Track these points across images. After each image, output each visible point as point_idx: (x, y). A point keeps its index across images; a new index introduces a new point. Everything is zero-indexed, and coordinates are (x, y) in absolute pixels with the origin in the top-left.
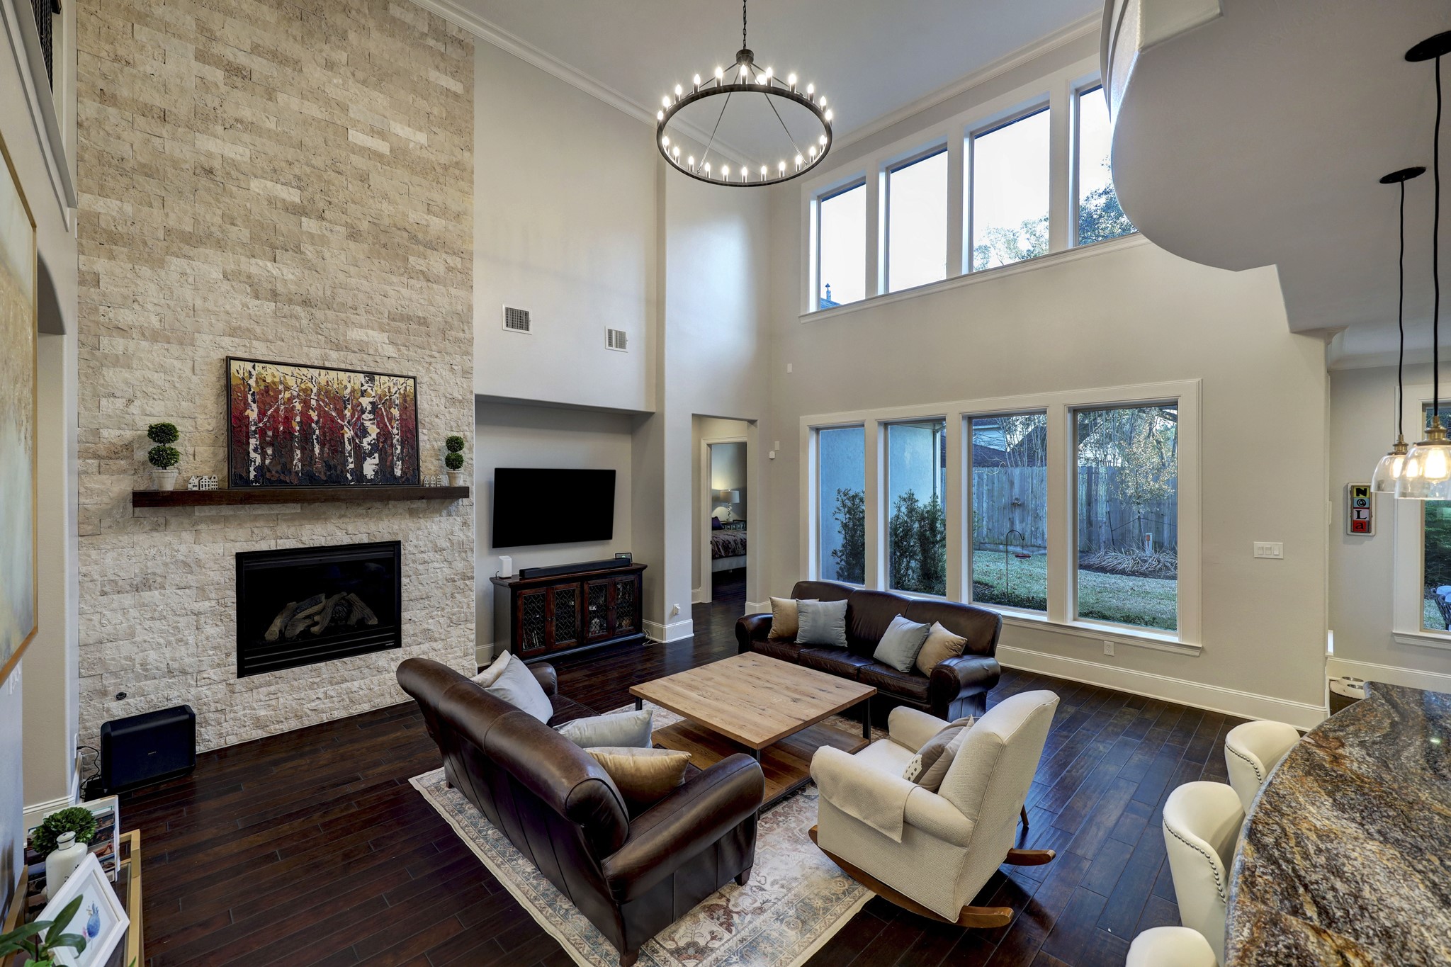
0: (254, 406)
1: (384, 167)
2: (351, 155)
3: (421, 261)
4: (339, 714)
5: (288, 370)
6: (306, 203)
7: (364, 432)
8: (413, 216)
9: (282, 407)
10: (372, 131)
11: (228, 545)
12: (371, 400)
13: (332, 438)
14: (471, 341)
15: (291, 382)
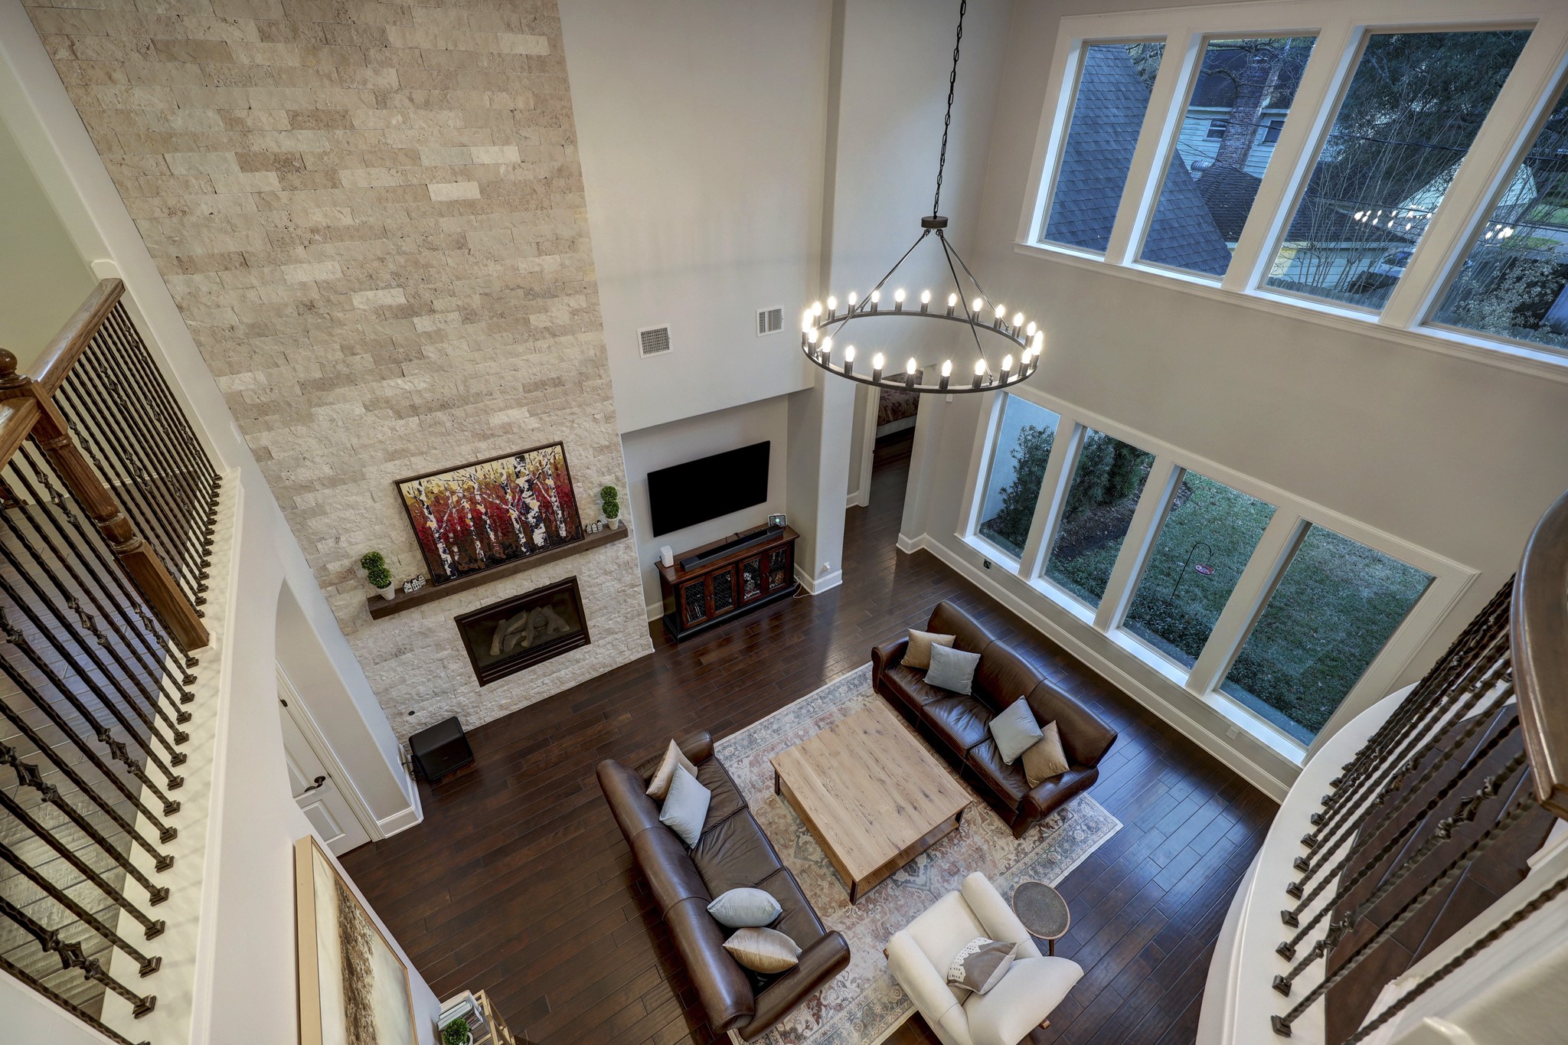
0: (432, 517)
2: (441, 220)
3: (543, 317)
4: (553, 692)
5: (448, 476)
6: (412, 301)
7: (527, 509)
8: (523, 266)
9: (454, 510)
10: (454, 173)
11: (447, 613)
12: (526, 478)
13: (501, 520)
14: (609, 385)
15: (454, 486)
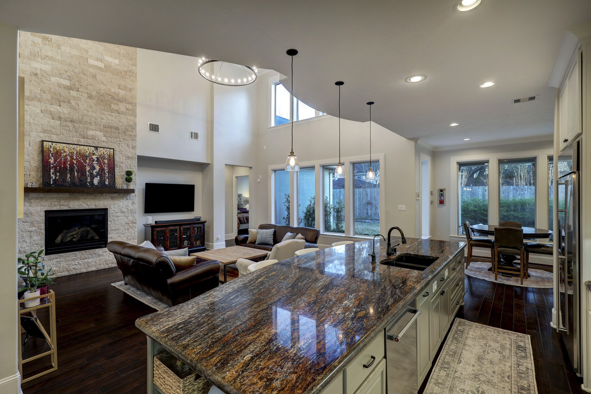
0: (52, 158)
1: (102, 72)
2: (90, 68)
3: (116, 106)
4: (84, 271)
5: (65, 145)
6: (72, 85)
7: (94, 168)
8: (113, 90)
9: (63, 159)
10: (97, 59)
11: (42, 207)
12: (97, 156)
13: (82, 170)
14: (136, 136)
15: (66, 149)
